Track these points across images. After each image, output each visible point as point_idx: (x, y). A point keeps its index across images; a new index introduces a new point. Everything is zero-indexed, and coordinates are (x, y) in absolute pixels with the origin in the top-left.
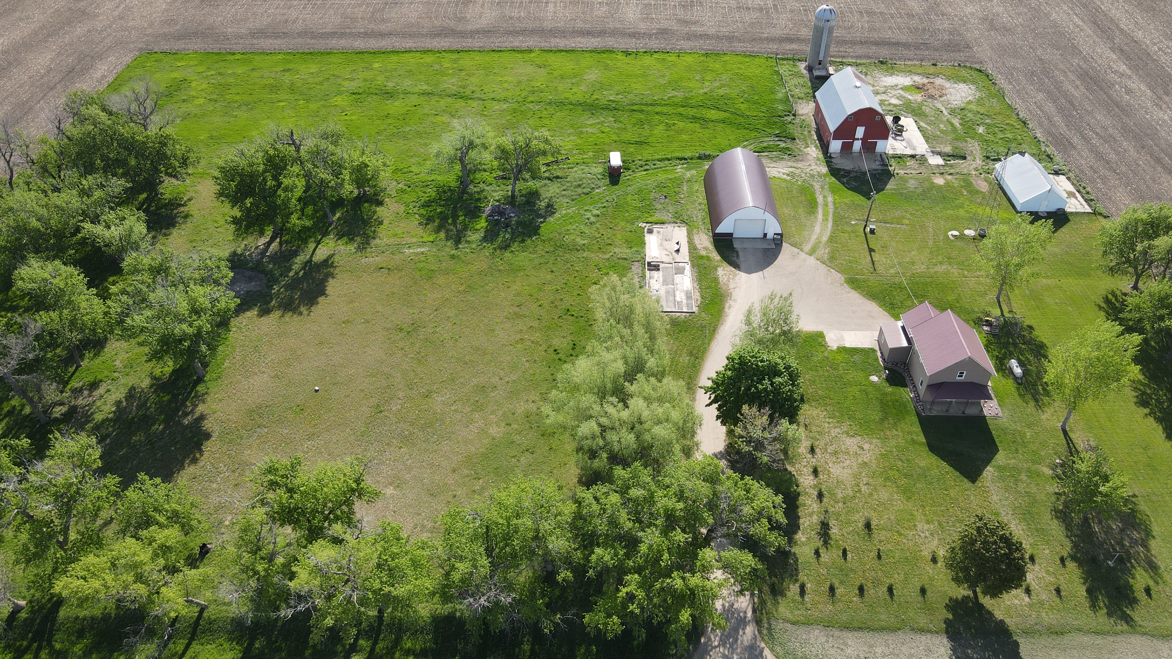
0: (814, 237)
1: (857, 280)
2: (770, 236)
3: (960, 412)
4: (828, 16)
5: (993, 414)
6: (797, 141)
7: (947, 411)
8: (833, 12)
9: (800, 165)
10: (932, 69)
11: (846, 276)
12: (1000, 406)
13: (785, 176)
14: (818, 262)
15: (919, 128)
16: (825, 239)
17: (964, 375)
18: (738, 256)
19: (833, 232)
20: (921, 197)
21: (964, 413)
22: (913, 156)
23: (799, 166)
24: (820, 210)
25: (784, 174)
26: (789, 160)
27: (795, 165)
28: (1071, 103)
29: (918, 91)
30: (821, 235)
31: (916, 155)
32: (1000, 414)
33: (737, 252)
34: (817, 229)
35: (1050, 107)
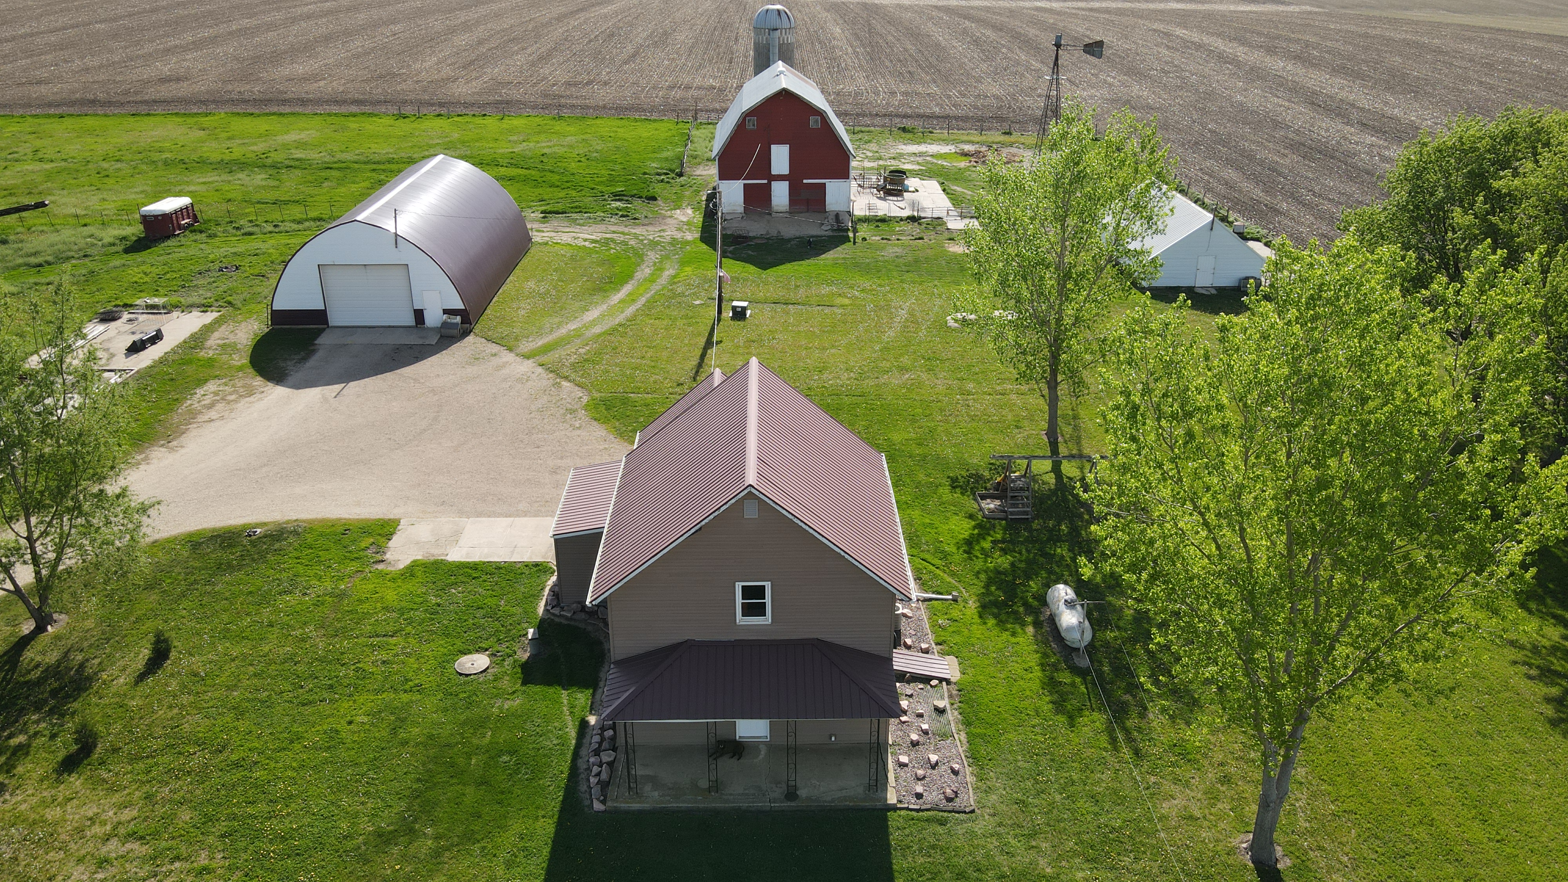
0: (572, 326)
1: (625, 402)
2: (434, 317)
3: (778, 792)
4: (774, 21)
5: (933, 797)
6: (660, 202)
7: (716, 787)
8: (783, 15)
9: (638, 231)
10: (1002, 138)
11: (597, 395)
12: (974, 757)
13: (587, 244)
14: (540, 370)
15: (944, 190)
16: (597, 330)
17: (768, 600)
18: (305, 359)
19: (632, 319)
20: (904, 269)
21: (791, 794)
22: (912, 219)
23: (633, 231)
24: (627, 288)
25: (585, 240)
26: (616, 224)
27: (626, 230)
28: (1274, 170)
29: (964, 158)
30: (593, 323)
31: (920, 218)
32: (969, 799)
33: (313, 352)
34: (593, 314)
35: (1230, 174)
